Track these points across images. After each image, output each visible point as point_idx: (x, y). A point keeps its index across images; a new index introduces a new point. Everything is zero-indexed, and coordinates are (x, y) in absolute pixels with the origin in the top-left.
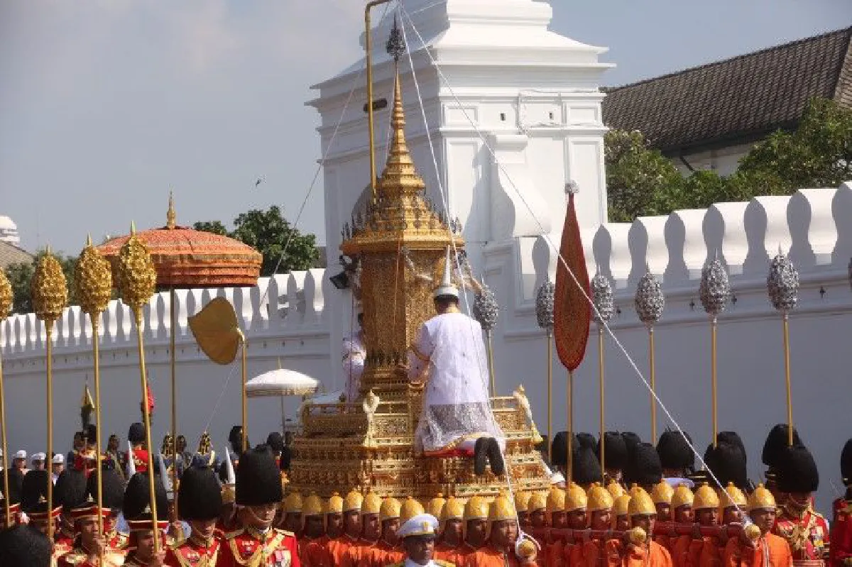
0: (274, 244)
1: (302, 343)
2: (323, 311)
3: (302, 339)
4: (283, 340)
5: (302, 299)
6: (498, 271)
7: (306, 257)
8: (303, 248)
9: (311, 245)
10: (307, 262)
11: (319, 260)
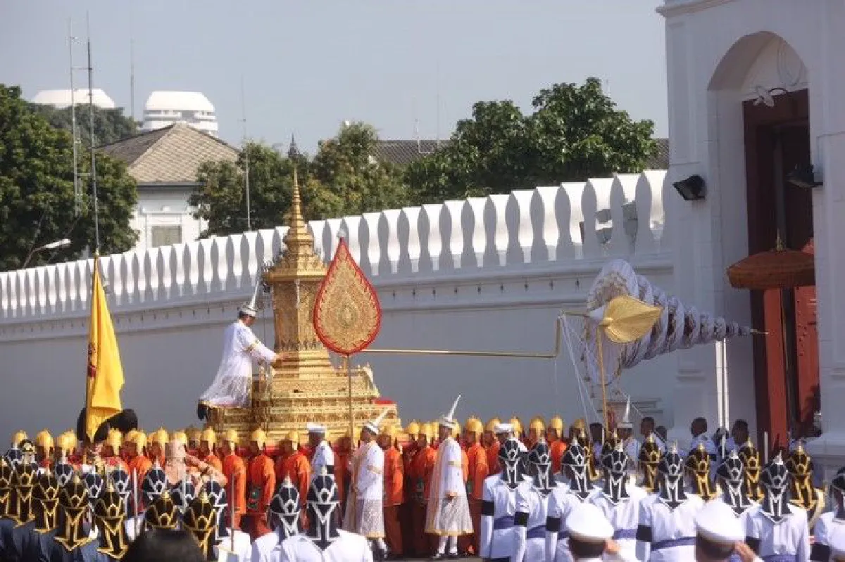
5: (632, 215)
7: (639, 154)
8: (634, 138)
9: (646, 136)
10: (641, 161)
11: (658, 157)
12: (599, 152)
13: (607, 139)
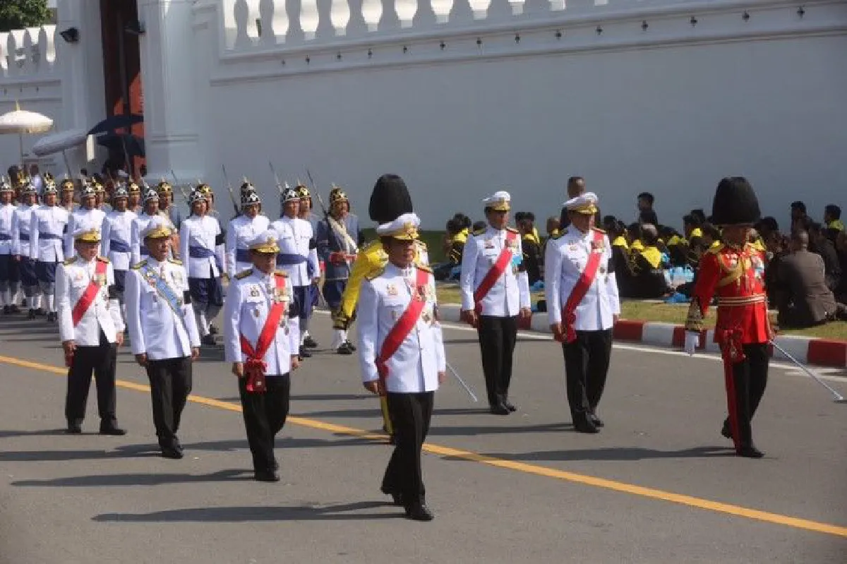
0: (12, 5)
1: (38, 89)
2: (55, 61)
3: (37, 86)
4: (21, 86)
5: (36, 52)
6: (205, 26)
7: (40, 16)
8: (37, 8)
9: (43, 6)
10: (41, 21)
11: (51, 18)
12: (16, 16)
13: (21, 8)
